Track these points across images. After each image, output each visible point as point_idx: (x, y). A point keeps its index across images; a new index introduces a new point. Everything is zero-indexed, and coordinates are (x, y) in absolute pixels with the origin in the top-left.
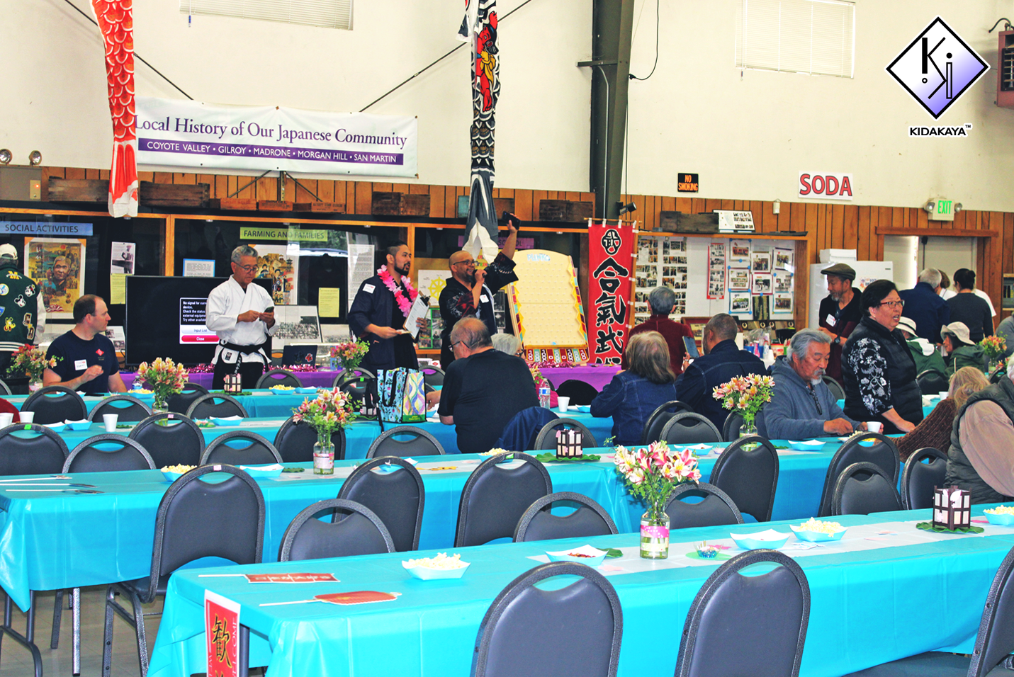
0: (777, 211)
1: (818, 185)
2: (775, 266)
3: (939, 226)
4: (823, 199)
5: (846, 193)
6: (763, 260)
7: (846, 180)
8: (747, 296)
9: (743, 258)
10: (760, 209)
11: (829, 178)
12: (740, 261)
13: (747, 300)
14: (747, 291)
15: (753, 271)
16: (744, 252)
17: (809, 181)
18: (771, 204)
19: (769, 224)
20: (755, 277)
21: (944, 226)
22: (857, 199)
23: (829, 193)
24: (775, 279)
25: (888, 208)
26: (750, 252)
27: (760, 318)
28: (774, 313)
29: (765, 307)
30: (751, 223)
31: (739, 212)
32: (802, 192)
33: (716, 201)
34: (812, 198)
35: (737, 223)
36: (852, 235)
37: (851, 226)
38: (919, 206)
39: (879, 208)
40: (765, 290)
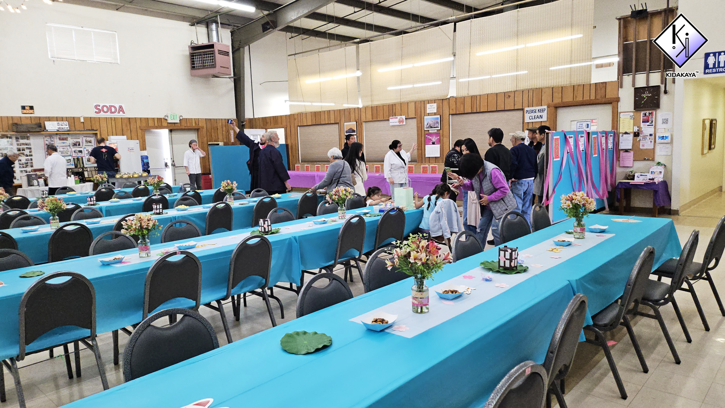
0: (82, 120)
1: (105, 109)
2: (84, 145)
3: (174, 125)
4: (109, 115)
5: (121, 113)
6: (77, 142)
7: (121, 107)
8: (70, 158)
9: (65, 141)
10: (72, 121)
11: (111, 106)
12: (64, 143)
13: (70, 160)
14: (70, 156)
15: (72, 147)
16: (66, 139)
17: (100, 108)
18: (79, 118)
19: (79, 126)
20: (73, 150)
21: (176, 125)
22: (128, 115)
23: (112, 113)
24: (85, 150)
25: (145, 118)
26: (69, 139)
27: (79, 167)
28: (86, 164)
29: (81, 162)
30: (68, 126)
31: (60, 122)
32: (96, 112)
33: (46, 117)
34: (102, 115)
35: (59, 127)
36: (127, 130)
37: (126, 126)
38: (162, 116)
39: (141, 118)
40: (80, 154)
